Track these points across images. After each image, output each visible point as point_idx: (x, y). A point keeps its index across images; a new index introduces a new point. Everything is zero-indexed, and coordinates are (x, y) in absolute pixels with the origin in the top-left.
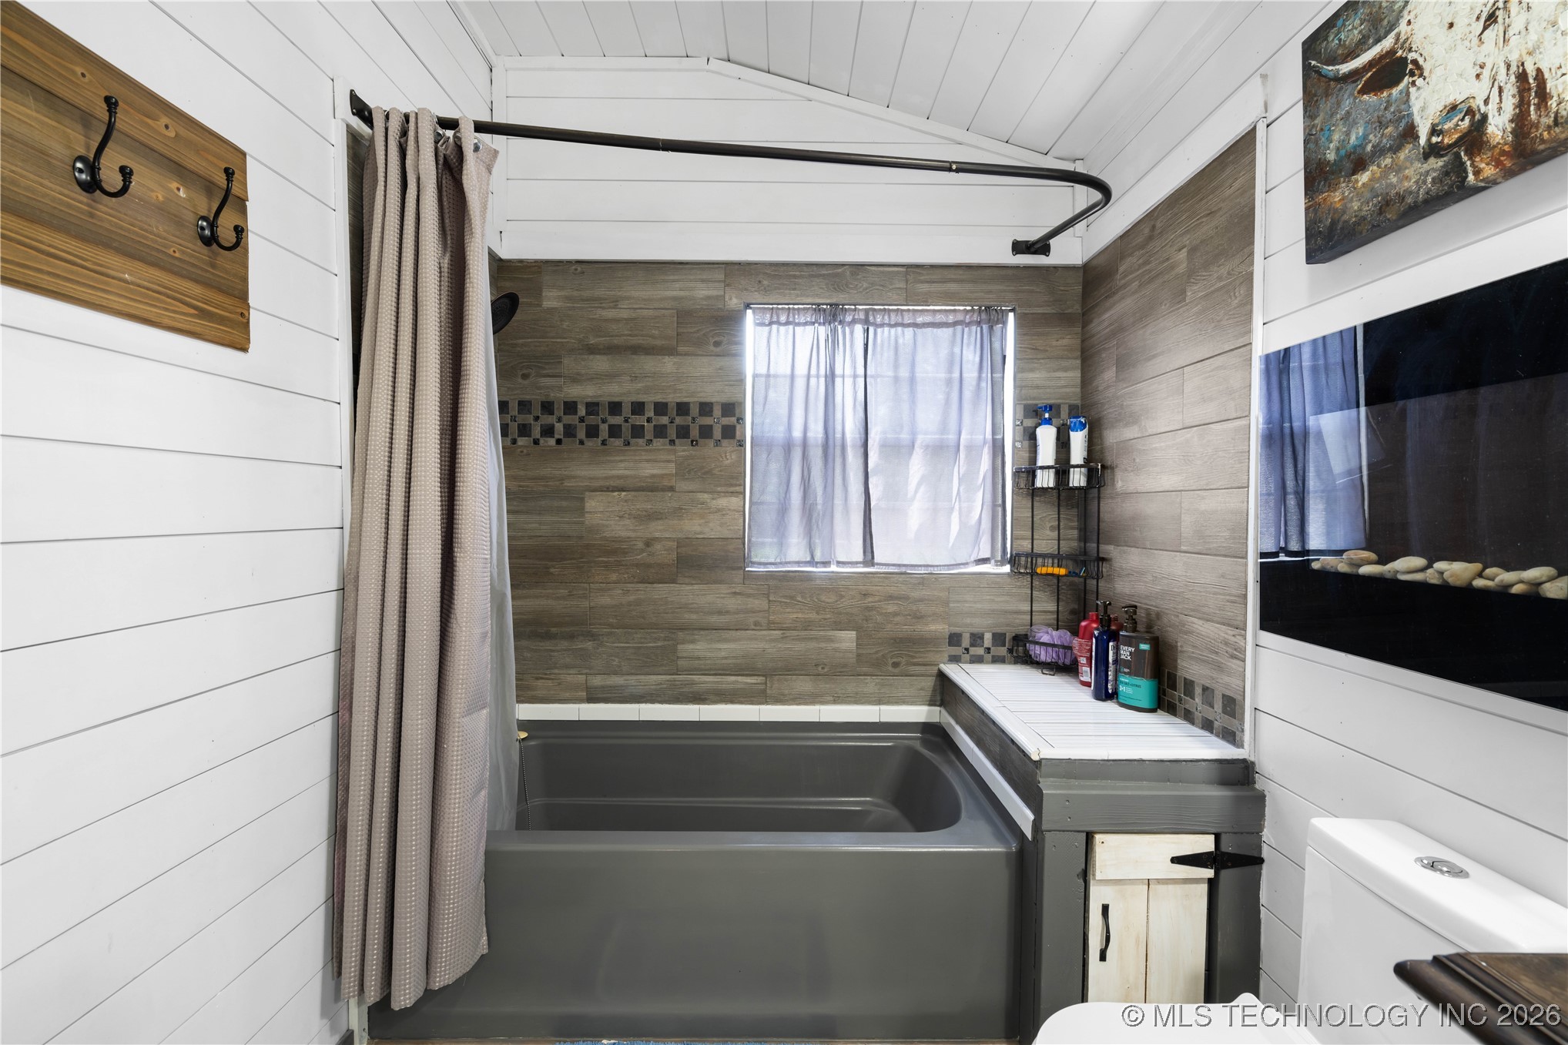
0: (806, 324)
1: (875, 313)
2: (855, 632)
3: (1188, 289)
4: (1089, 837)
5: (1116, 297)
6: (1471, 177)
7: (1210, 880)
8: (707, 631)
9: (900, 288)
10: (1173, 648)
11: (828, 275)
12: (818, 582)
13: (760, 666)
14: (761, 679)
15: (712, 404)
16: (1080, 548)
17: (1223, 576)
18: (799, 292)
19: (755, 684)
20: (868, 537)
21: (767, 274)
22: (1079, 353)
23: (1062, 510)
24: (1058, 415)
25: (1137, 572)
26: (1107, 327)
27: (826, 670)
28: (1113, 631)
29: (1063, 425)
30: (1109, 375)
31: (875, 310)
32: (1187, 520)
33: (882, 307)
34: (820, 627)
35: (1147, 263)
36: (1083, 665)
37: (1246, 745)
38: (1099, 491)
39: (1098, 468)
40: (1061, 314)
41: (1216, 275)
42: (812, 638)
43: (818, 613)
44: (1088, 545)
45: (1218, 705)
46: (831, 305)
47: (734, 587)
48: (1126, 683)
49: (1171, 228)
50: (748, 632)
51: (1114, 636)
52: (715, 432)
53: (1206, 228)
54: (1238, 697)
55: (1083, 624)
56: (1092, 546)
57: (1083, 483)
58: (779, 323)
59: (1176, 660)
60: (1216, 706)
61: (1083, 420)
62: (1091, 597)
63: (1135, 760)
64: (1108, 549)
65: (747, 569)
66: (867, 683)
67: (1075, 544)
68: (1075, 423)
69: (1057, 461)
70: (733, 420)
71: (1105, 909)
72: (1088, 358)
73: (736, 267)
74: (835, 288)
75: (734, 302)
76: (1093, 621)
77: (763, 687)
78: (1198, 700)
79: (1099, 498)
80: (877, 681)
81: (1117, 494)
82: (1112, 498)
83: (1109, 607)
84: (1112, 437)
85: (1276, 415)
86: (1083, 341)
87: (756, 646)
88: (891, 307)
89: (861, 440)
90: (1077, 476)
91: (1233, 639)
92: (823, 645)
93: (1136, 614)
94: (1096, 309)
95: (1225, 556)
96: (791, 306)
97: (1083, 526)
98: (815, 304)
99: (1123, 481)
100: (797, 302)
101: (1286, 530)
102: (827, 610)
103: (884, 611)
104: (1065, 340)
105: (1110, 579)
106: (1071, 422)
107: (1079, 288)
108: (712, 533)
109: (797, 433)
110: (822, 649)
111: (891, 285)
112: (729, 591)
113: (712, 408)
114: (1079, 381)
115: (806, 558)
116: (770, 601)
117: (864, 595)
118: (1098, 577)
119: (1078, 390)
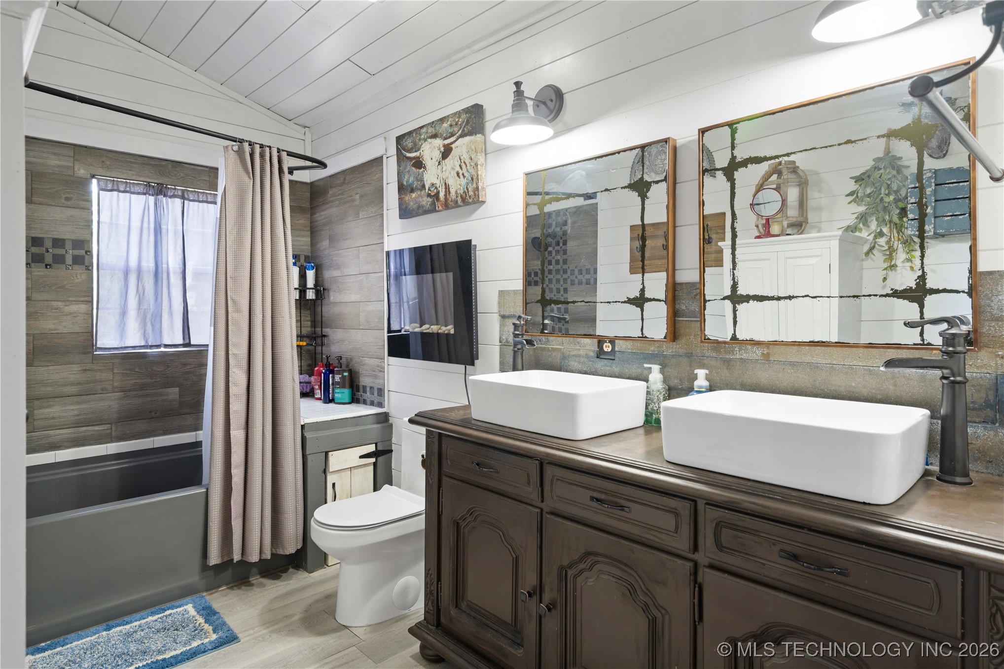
0: (139, 193)
1: (189, 193)
2: (178, 388)
3: (360, 213)
4: (327, 453)
5: (328, 205)
6: (437, 208)
7: (374, 463)
8: (61, 398)
9: (205, 180)
10: (357, 373)
11: (156, 165)
12: (151, 359)
13: (107, 417)
14: (107, 427)
15: (64, 240)
16: (312, 331)
17: (376, 338)
18: (134, 173)
19: (103, 430)
20: (186, 329)
21: (109, 157)
22: (309, 229)
23: (302, 311)
24: (299, 260)
25: (341, 341)
26: (324, 219)
27: (157, 414)
28: (331, 370)
29: (302, 266)
30: (325, 243)
31: (189, 191)
32: (362, 315)
33: (193, 190)
34: (153, 387)
35: (342, 194)
36: (317, 389)
37: (386, 407)
38: (322, 301)
39: (321, 290)
40: (299, 207)
41: (371, 211)
42: (147, 395)
43: (151, 378)
44: (316, 329)
45: (376, 394)
46: (158, 184)
47: (84, 366)
48: (338, 393)
49: (353, 182)
50: (96, 395)
51: (332, 372)
52: (67, 260)
53: (366, 189)
54: (382, 388)
55: (316, 369)
56: (318, 330)
57: (314, 298)
58: (119, 191)
59: (359, 378)
60: (375, 394)
61: (313, 265)
62: (319, 356)
63: (344, 419)
64: (326, 331)
65: (95, 353)
66: (187, 419)
67: (309, 329)
68: (309, 266)
69: (300, 285)
70: (82, 252)
71: (334, 485)
72: (314, 231)
73: (84, 149)
74: (160, 174)
75: (81, 172)
76: (321, 367)
77: (108, 432)
78: (368, 394)
79: (322, 305)
80: (194, 417)
81: (331, 303)
82: (328, 305)
83: (329, 358)
84: (327, 274)
85: (398, 266)
86: (311, 223)
87: (103, 404)
88: (199, 190)
89: (180, 269)
90: (311, 294)
91: (381, 364)
92: (156, 398)
93: (341, 359)
94: (318, 208)
95: (377, 330)
96: (128, 181)
97: (313, 319)
98: (146, 182)
99: (333, 297)
100: (133, 179)
101: (404, 320)
102: (158, 376)
103: (198, 374)
104: (303, 221)
105: (328, 346)
106: (307, 265)
107: (308, 195)
108: (65, 330)
109: (133, 263)
110: (154, 401)
111: (200, 177)
112: (80, 369)
113: (64, 243)
114: (309, 243)
115: (141, 344)
116: (114, 373)
117: (184, 364)
118: (322, 345)
119: (309, 248)
